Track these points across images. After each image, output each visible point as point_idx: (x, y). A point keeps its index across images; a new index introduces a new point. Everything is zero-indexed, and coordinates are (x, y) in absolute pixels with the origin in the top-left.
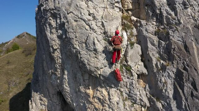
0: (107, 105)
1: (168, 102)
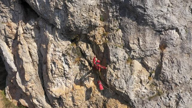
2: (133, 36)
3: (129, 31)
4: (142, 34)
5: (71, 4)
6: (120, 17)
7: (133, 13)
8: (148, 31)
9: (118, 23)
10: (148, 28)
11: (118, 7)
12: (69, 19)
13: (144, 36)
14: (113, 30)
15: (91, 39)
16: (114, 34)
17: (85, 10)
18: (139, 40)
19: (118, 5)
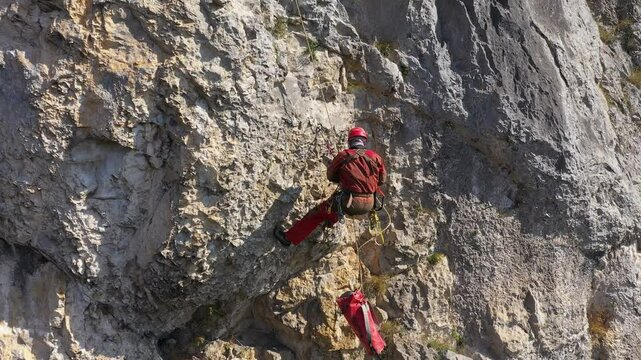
0: (191, 44)
1: (424, 50)
2: (504, 285)
3: (487, 264)
4: (541, 271)
5: (211, 116)
6: (448, 197)
7: (505, 173)
8: (561, 255)
9: (433, 225)
10: (565, 243)
11: (439, 144)
12: (186, 210)
13: (550, 281)
14: (411, 260)
15: (293, 320)
16: (419, 283)
17: (293, 158)
18: (529, 304)
19: (435, 137)
